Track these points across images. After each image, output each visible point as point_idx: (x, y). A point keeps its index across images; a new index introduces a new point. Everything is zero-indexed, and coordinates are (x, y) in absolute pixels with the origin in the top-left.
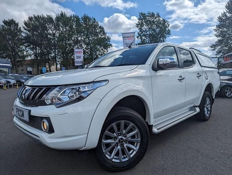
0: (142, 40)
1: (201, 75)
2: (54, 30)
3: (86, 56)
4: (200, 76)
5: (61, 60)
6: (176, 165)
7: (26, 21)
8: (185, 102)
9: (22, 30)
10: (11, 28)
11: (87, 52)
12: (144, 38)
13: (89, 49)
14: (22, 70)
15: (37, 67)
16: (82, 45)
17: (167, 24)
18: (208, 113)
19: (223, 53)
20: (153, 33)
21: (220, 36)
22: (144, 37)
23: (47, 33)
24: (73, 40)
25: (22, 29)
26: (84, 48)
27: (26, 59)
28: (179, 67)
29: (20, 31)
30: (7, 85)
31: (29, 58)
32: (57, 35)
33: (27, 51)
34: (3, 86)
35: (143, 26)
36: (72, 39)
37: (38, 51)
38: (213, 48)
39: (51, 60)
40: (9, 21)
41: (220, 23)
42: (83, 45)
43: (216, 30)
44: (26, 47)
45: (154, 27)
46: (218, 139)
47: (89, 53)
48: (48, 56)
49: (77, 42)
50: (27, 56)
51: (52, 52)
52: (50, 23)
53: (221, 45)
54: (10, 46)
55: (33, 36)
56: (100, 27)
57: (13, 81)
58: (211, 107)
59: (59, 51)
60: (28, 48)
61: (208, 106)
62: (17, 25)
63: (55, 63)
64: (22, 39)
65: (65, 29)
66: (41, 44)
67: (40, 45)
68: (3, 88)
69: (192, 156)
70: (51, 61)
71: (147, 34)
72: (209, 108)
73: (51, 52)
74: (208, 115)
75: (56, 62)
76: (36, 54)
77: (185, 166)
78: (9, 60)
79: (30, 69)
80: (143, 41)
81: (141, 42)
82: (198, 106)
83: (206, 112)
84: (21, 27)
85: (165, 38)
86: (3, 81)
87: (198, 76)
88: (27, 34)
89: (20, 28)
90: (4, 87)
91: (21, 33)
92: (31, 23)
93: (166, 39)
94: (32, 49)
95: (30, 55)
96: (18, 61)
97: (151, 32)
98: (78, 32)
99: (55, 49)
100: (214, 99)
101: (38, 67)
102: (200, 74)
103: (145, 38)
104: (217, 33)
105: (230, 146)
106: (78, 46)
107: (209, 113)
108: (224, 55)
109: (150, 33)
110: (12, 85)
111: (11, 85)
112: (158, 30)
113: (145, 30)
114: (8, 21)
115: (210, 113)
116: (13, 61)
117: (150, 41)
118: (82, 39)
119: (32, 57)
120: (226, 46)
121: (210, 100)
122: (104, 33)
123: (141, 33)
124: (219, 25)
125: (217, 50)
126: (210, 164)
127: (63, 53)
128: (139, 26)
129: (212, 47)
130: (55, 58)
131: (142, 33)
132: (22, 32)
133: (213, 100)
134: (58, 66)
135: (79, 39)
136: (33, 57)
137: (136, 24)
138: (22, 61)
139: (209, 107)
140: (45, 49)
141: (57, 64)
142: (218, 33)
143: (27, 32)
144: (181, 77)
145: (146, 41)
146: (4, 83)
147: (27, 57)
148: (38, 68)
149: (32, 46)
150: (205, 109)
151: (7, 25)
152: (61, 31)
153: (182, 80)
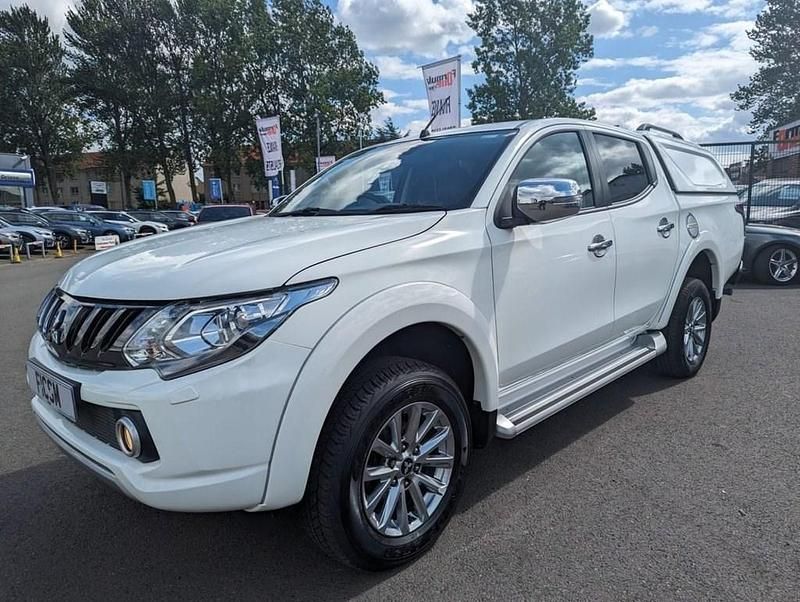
0: (493, 75)
1: (672, 226)
2: (177, 43)
3: (294, 136)
4: (668, 230)
5: (207, 152)
6: (564, 544)
7: (76, 12)
8: (614, 322)
9: (63, 47)
10: (22, 38)
11: (296, 124)
12: (496, 68)
13: (302, 110)
14: (75, 190)
15: (123, 179)
16: (278, 99)
17: (581, 15)
18: (696, 352)
19: (776, 117)
20: (530, 48)
21: (769, 56)
22: (498, 64)
23: (154, 55)
24: (244, 83)
25: (63, 42)
26: (286, 108)
27: (85, 150)
28: (595, 205)
29: (56, 50)
30: (24, 246)
31: (95, 148)
32: (187, 62)
33: (85, 123)
34: (8, 253)
35: (495, 24)
36: (240, 77)
37: (126, 121)
38: (742, 102)
39: (172, 152)
40: (13, 14)
41: (770, 9)
42: (279, 96)
43: (754, 35)
44: (82, 107)
45: (535, 26)
46: (718, 445)
47: (305, 127)
48: (161, 141)
49: (259, 86)
50: (87, 140)
51: (175, 124)
52: (162, 20)
53: (771, 89)
54: (26, 106)
55: (105, 70)
56: (339, 32)
57: (43, 231)
58: (708, 331)
59: (200, 121)
60: (89, 111)
61: (697, 328)
62: (43, 26)
63: (186, 166)
64: (64, 81)
65: (214, 40)
66: (135, 96)
67: (129, 101)
68: (9, 258)
69: (622, 508)
70: (173, 157)
71: (507, 54)
72: (699, 334)
73: (172, 124)
74: (696, 357)
75: (189, 160)
76: (119, 132)
77: (595, 546)
78: (25, 157)
79: (98, 187)
80: (494, 80)
81: (486, 83)
82: (661, 330)
83: (690, 348)
84: (57, 36)
85: (575, 68)
86: (10, 232)
87: (661, 228)
88: (83, 60)
89: (56, 40)
90: (14, 254)
91: (61, 57)
92: (93, 19)
93: (575, 72)
94: (103, 115)
95: (98, 137)
96: (58, 160)
97: (524, 46)
98: (261, 52)
99: (184, 114)
100: (720, 300)
101: (128, 178)
102: (670, 221)
103: (502, 69)
104: (758, 44)
105: (755, 469)
106: (262, 100)
107: (699, 350)
108: (778, 126)
109: (520, 47)
110: (40, 248)
111: (36, 247)
112: (546, 38)
113: (502, 39)
114: (11, 13)
115: (705, 351)
116: (40, 159)
117: (518, 80)
118: (278, 74)
119: (105, 142)
120: (789, 94)
121: (706, 307)
122: (355, 54)
123: (486, 48)
124: (766, 15)
125: (755, 107)
126: (676, 537)
127: (212, 129)
128: (481, 22)
129: (737, 96)
130: (184, 144)
131: (491, 48)
132: (63, 52)
133: (717, 303)
134: (196, 175)
135: (268, 74)
136: (107, 143)
137: (470, 16)
138: (70, 159)
139: (701, 330)
140: (149, 113)
141: (192, 169)
142: (762, 43)
143: (83, 53)
144: (599, 239)
145: (503, 79)
146: (12, 243)
147: (88, 144)
148: (127, 184)
149: (101, 104)
150: (687, 336)
151: (9, 30)
152: (202, 46)
153: (605, 248)
